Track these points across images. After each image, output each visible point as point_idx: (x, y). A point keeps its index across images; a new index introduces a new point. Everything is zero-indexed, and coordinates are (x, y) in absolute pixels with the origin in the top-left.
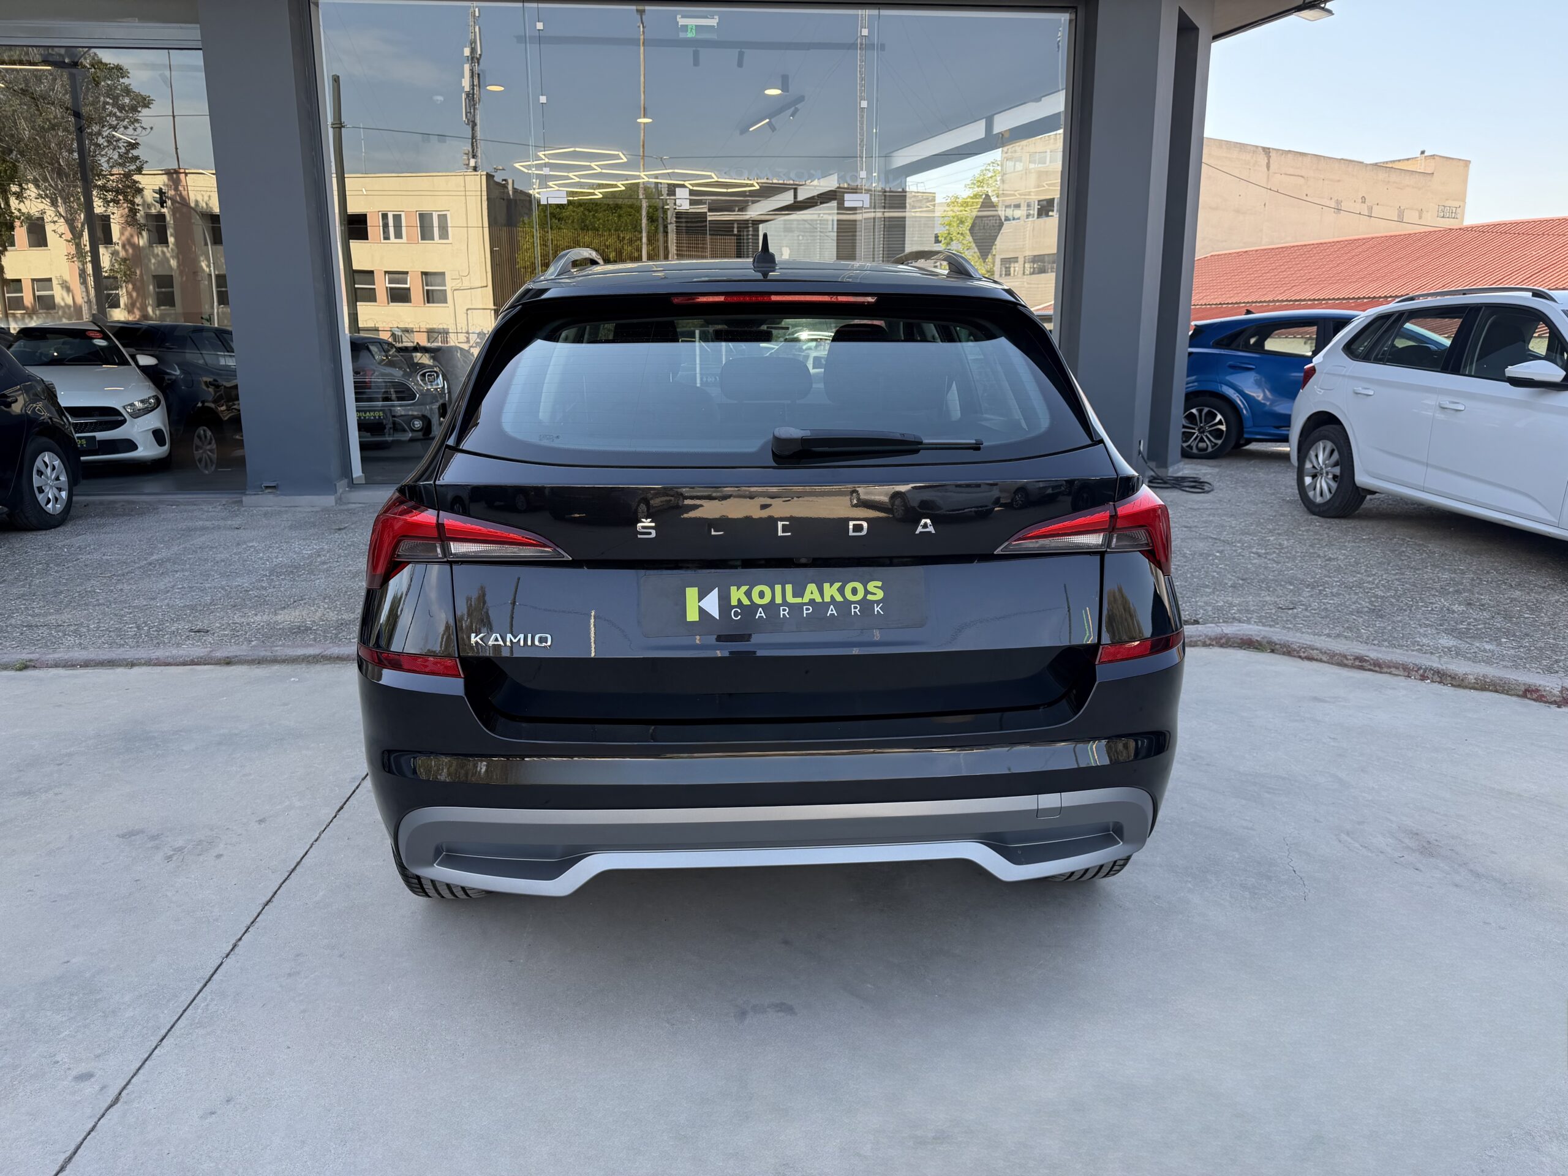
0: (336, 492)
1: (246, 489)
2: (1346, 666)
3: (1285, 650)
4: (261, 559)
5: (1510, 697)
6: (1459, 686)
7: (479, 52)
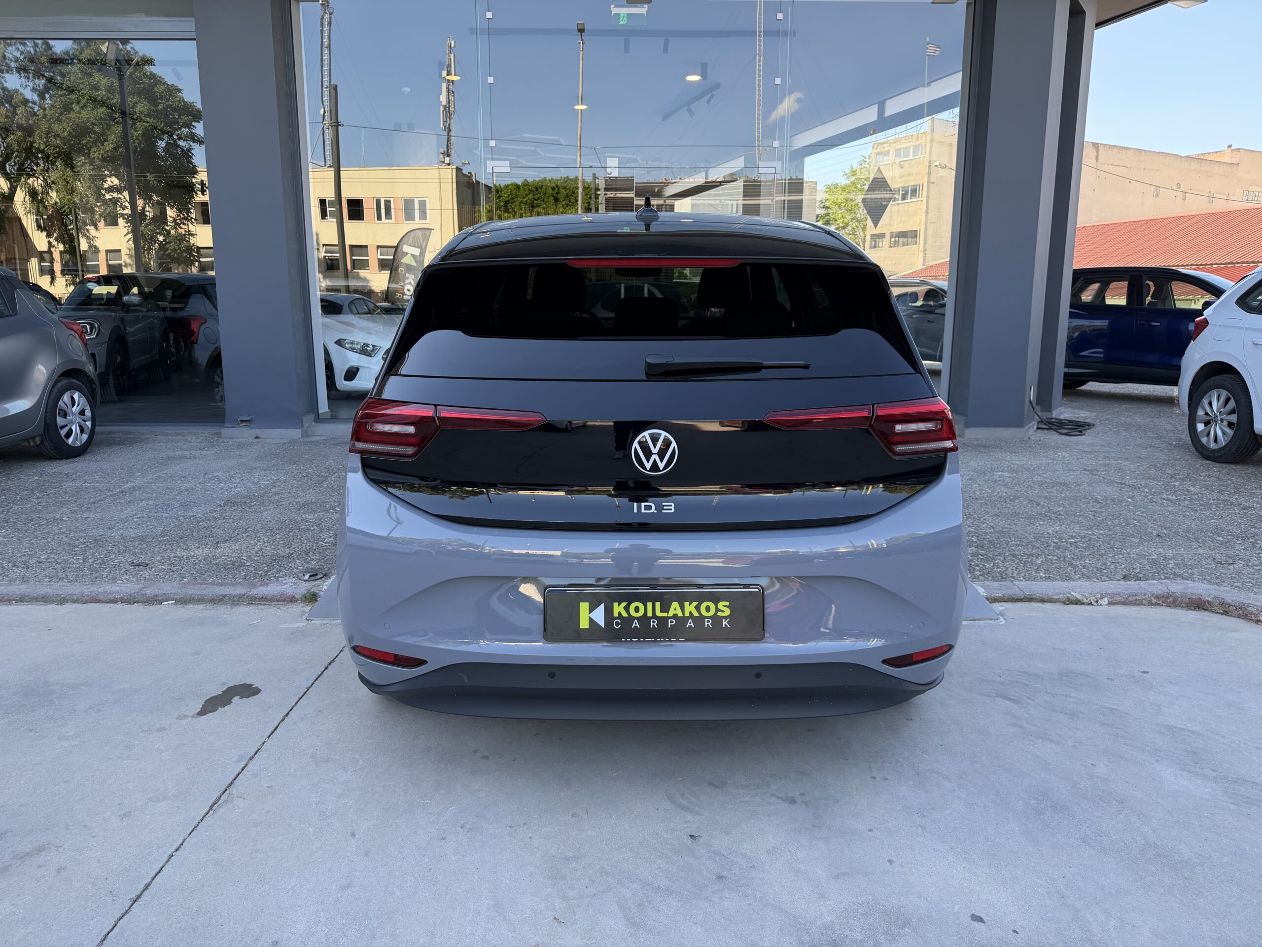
0: (302, 426)
1: (224, 423)
4: (222, 489)
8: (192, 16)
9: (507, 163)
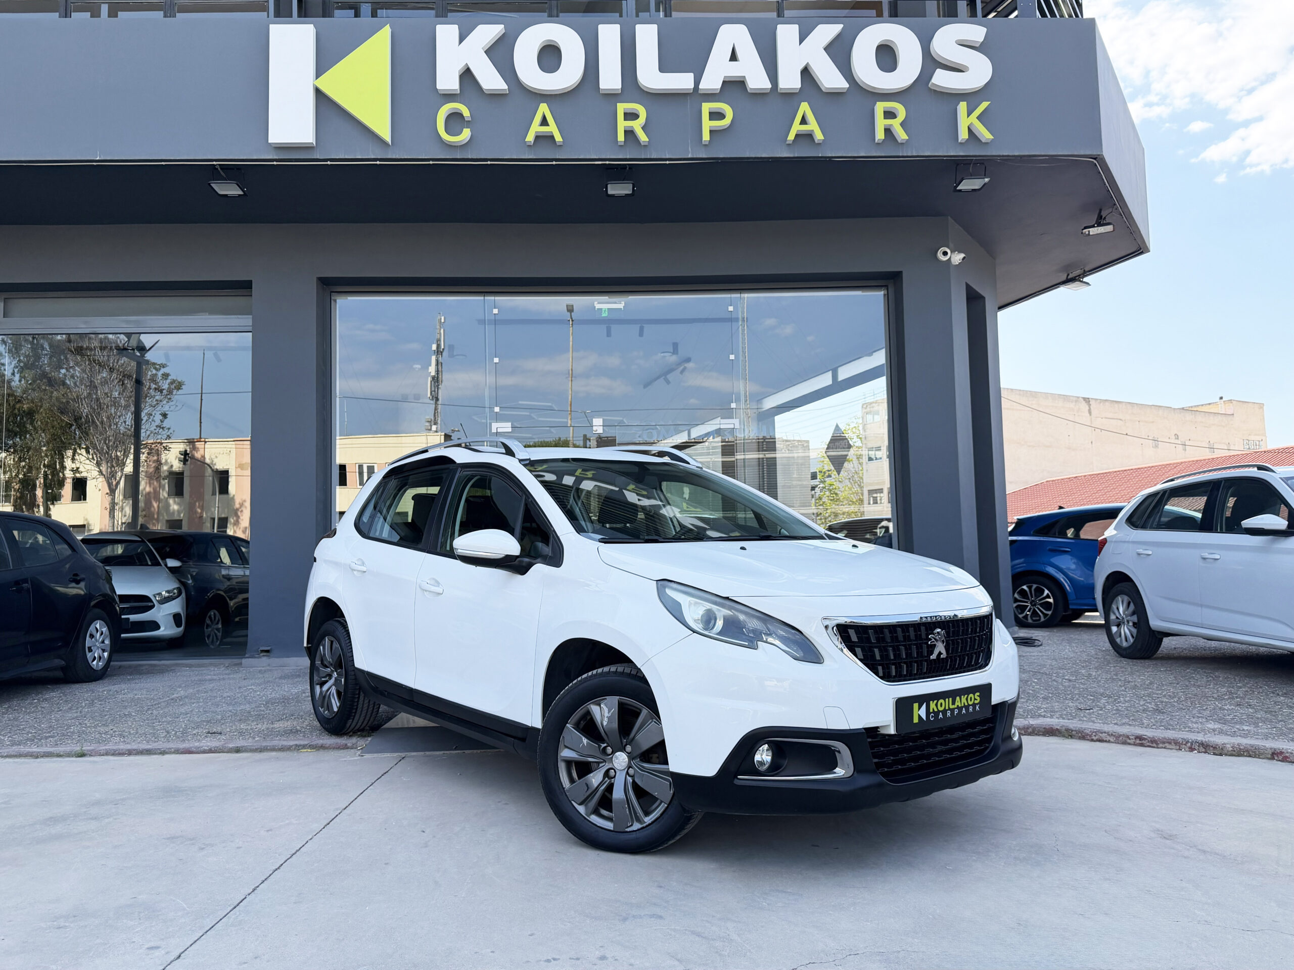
1: (245, 654)
2: (1129, 744)
3: (1080, 735)
5: (1261, 760)
6: (1221, 755)
7: (442, 347)
8: (251, 314)
9: (509, 424)
